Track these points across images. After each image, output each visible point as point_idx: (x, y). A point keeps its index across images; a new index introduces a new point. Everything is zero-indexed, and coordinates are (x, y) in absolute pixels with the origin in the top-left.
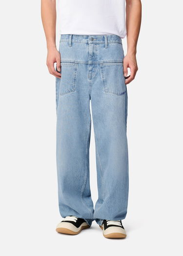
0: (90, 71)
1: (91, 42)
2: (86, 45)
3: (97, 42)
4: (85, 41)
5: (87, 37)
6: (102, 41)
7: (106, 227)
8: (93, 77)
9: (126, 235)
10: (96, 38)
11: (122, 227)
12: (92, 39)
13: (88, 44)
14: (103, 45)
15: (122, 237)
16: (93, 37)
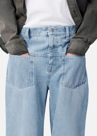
0: (50, 64)
1: (51, 33)
2: (45, 37)
3: (58, 33)
4: (44, 33)
6: (63, 33)
8: (53, 69)
10: (57, 29)
12: (53, 30)
13: (47, 36)
14: (64, 36)
16: (53, 28)
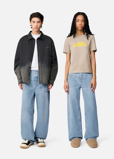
0: (36, 83)
5: (36, 71)
7: (38, 143)
9: (45, 145)
11: (44, 142)
15: (44, 146)
